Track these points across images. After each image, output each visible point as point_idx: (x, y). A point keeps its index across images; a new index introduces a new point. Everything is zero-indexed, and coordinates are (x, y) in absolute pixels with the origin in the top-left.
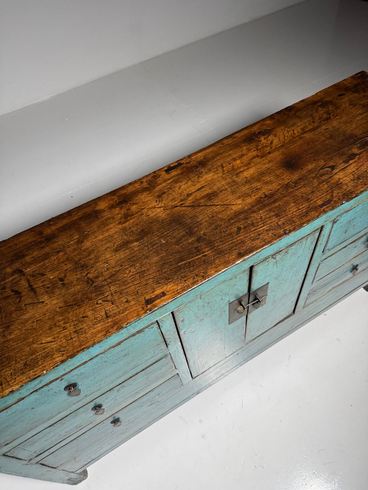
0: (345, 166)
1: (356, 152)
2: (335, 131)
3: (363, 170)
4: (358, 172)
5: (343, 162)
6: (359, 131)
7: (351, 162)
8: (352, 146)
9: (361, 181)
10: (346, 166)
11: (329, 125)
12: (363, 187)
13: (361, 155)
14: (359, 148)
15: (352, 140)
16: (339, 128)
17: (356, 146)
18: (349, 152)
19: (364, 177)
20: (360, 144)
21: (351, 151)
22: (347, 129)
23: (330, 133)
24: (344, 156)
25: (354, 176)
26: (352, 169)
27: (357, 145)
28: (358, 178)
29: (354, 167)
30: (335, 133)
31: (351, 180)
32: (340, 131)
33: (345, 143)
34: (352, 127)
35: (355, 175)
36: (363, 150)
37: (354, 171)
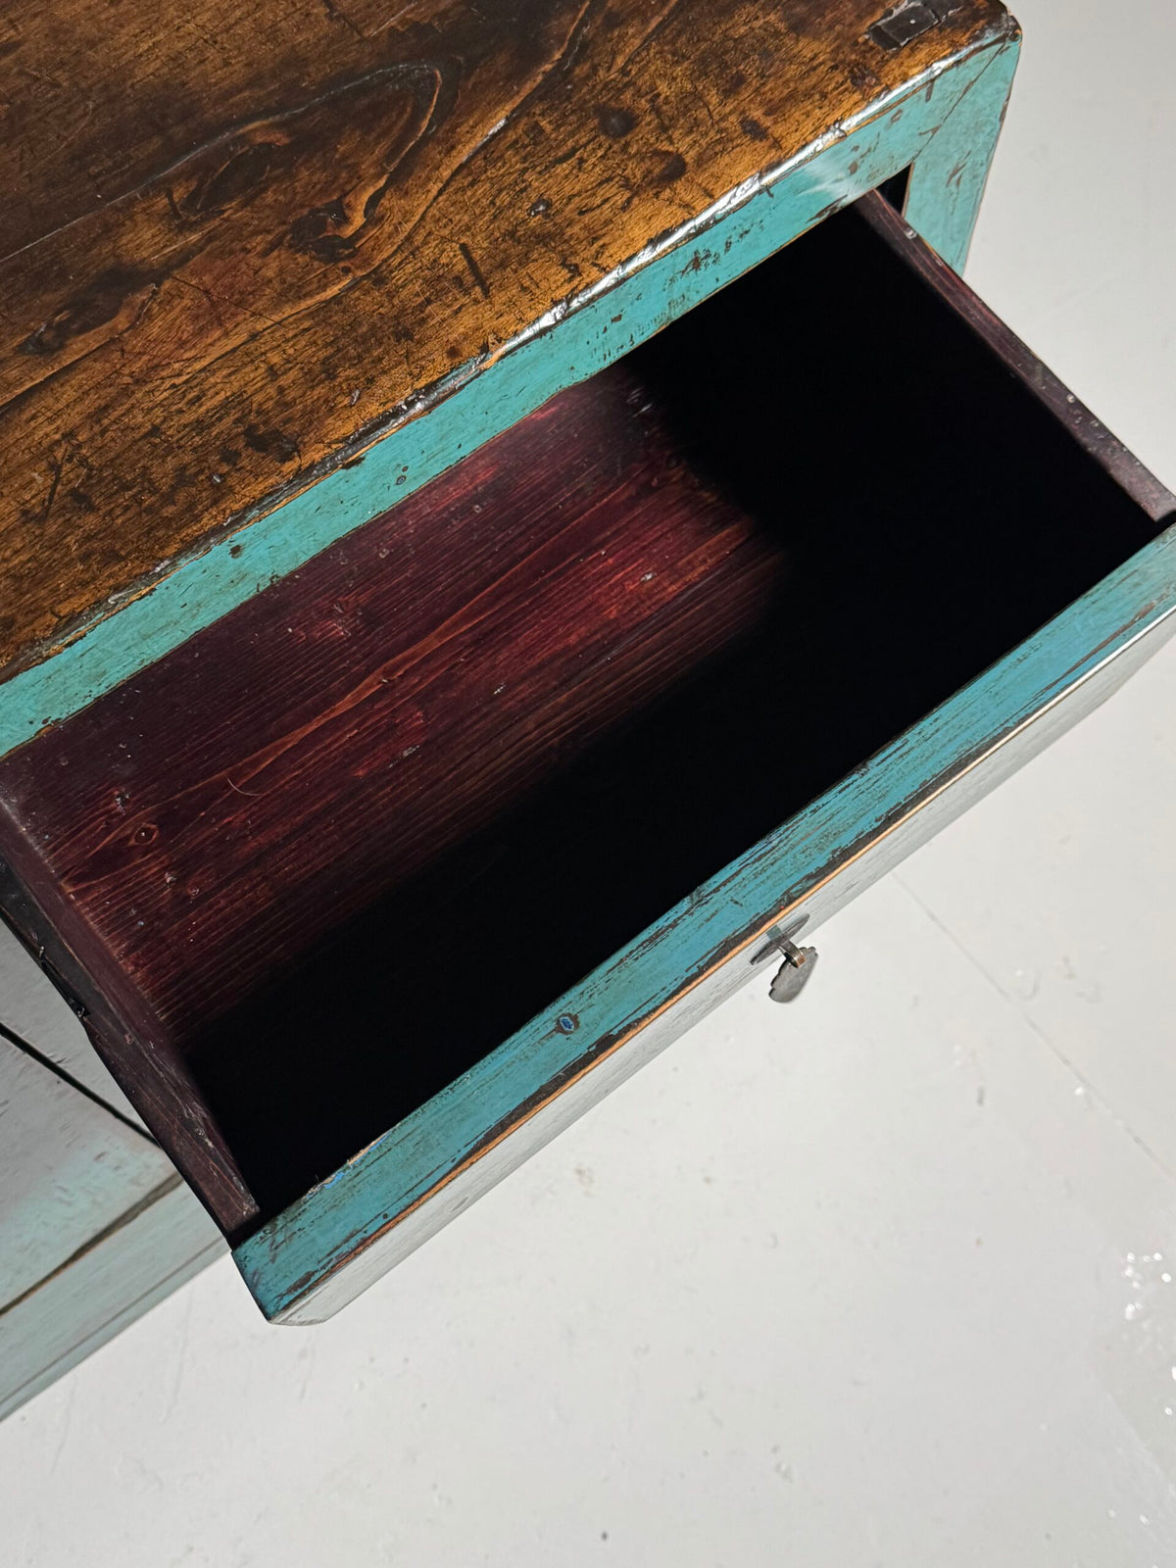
0: (19, 391)
1: (145, 254)
2: (62, 64)
3: (140, 419)
4: (98, 442)
5: (21, 349)
6: (226, 63)
7: (78, 346)
8: (132, 202)
9: (91, 522)
10: (28, 385)
11: (36, 15)
12: (87, 576)
13: (167, 285)
14: (178, 220)
15: (157, 142)
16: (92, 44)
17: (162, 202)
18: (95, 252)
19: (127, 487)
20: (193, 185)
21: (107, 248)
22: (144, 46)
23: (22, 82)
24: (48, 298)
25: (57, 481)
26: (58, 414)
27: (170, 195)
28: (81, 500)
29: (87, 393)
30: (56, 85)
31: (25, 513)
32: (91, 65)
33: (94, 170)
34: (191, 26)
35: (67, 467)
36: (194, 237)
37: (69, 435)
